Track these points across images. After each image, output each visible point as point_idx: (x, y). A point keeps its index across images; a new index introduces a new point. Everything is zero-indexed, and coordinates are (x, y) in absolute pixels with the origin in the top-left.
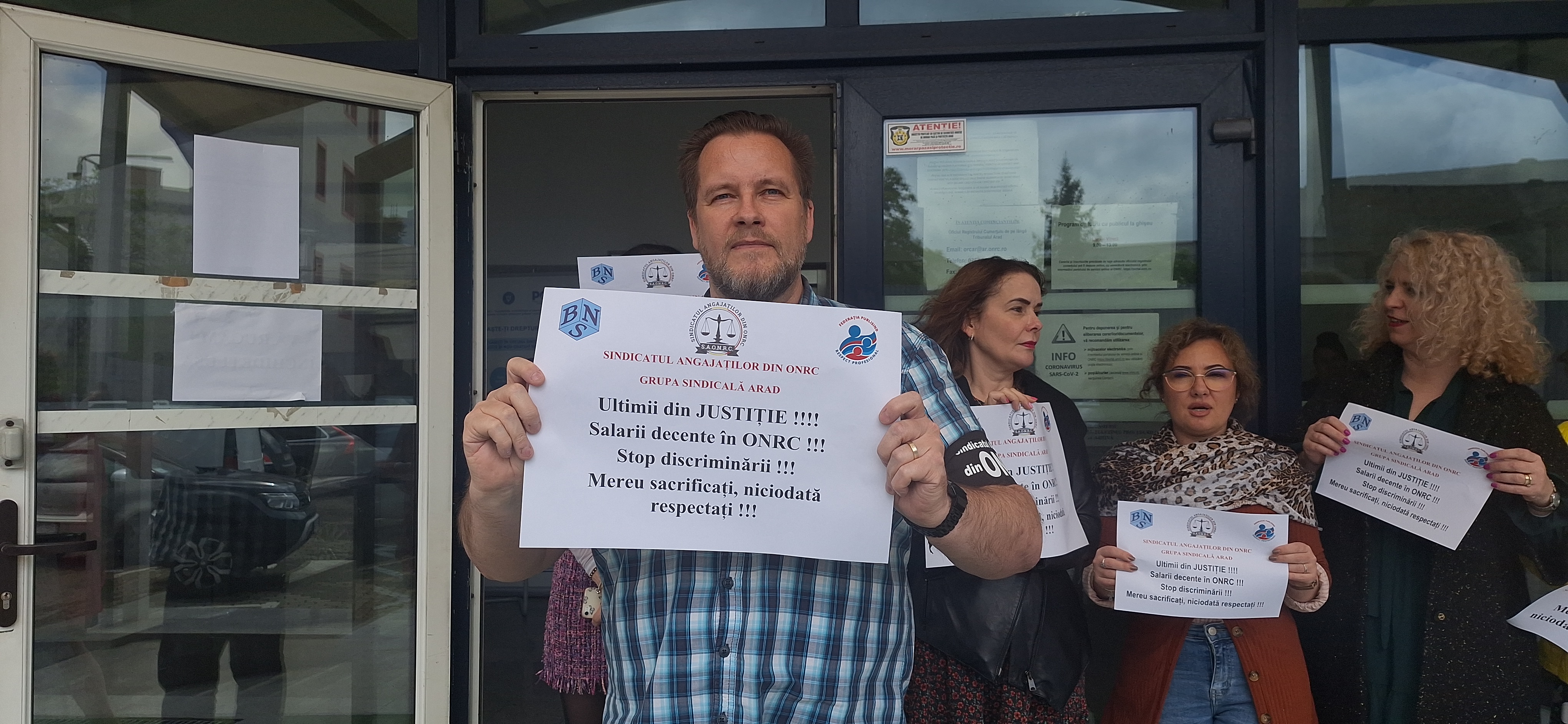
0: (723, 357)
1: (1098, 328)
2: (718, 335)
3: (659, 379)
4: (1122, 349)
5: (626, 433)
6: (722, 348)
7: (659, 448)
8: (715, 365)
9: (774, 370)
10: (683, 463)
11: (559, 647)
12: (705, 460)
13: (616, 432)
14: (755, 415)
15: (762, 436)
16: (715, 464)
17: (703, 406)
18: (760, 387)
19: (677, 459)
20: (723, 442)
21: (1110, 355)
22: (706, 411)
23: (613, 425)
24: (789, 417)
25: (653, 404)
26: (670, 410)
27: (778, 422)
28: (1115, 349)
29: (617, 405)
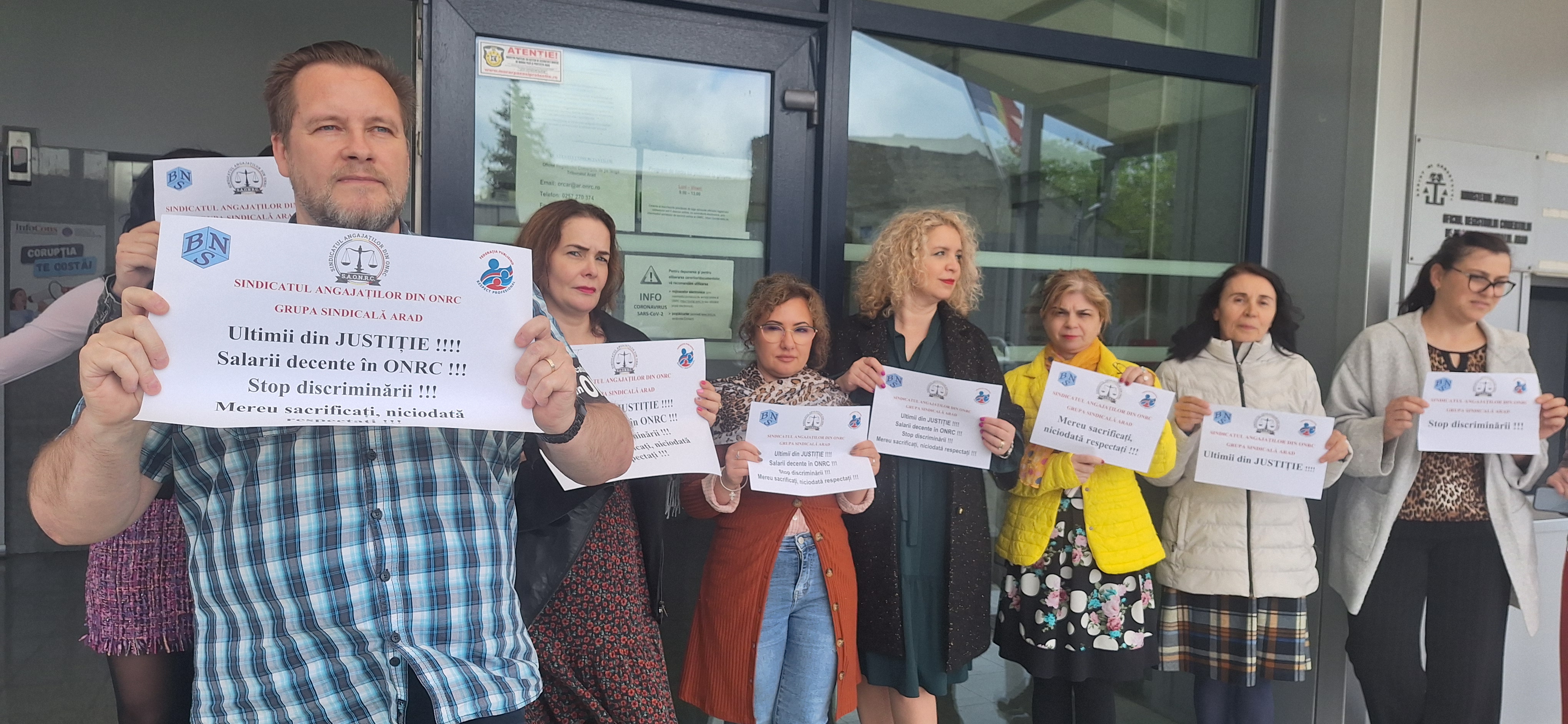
0: (365, 286)
1: (682, 272)
2: (359, 265)
3: (295, 307)
4: (701, 292)
5: (258, 362)
6: (364, 278)
7: (294, 377)
8: (356, 294)
9: (417, 299)
10: (320, 392)
11: (107, 607)
12: (345, 388)
13: (247, 361)
14: (396, 343)
15: (404, 362)
16: (356, 390)
17: (343, 335)
18: (402, 316)
19: (314, 388)
20: (363, 369)
21: (691, 297)
22: (346, 339)
23: (244, 354)
24: (431, 344)
25: (288, 333)
26: (307, 338)
27: (420, 348)
28: (696, 292)
29: (249, 334)
